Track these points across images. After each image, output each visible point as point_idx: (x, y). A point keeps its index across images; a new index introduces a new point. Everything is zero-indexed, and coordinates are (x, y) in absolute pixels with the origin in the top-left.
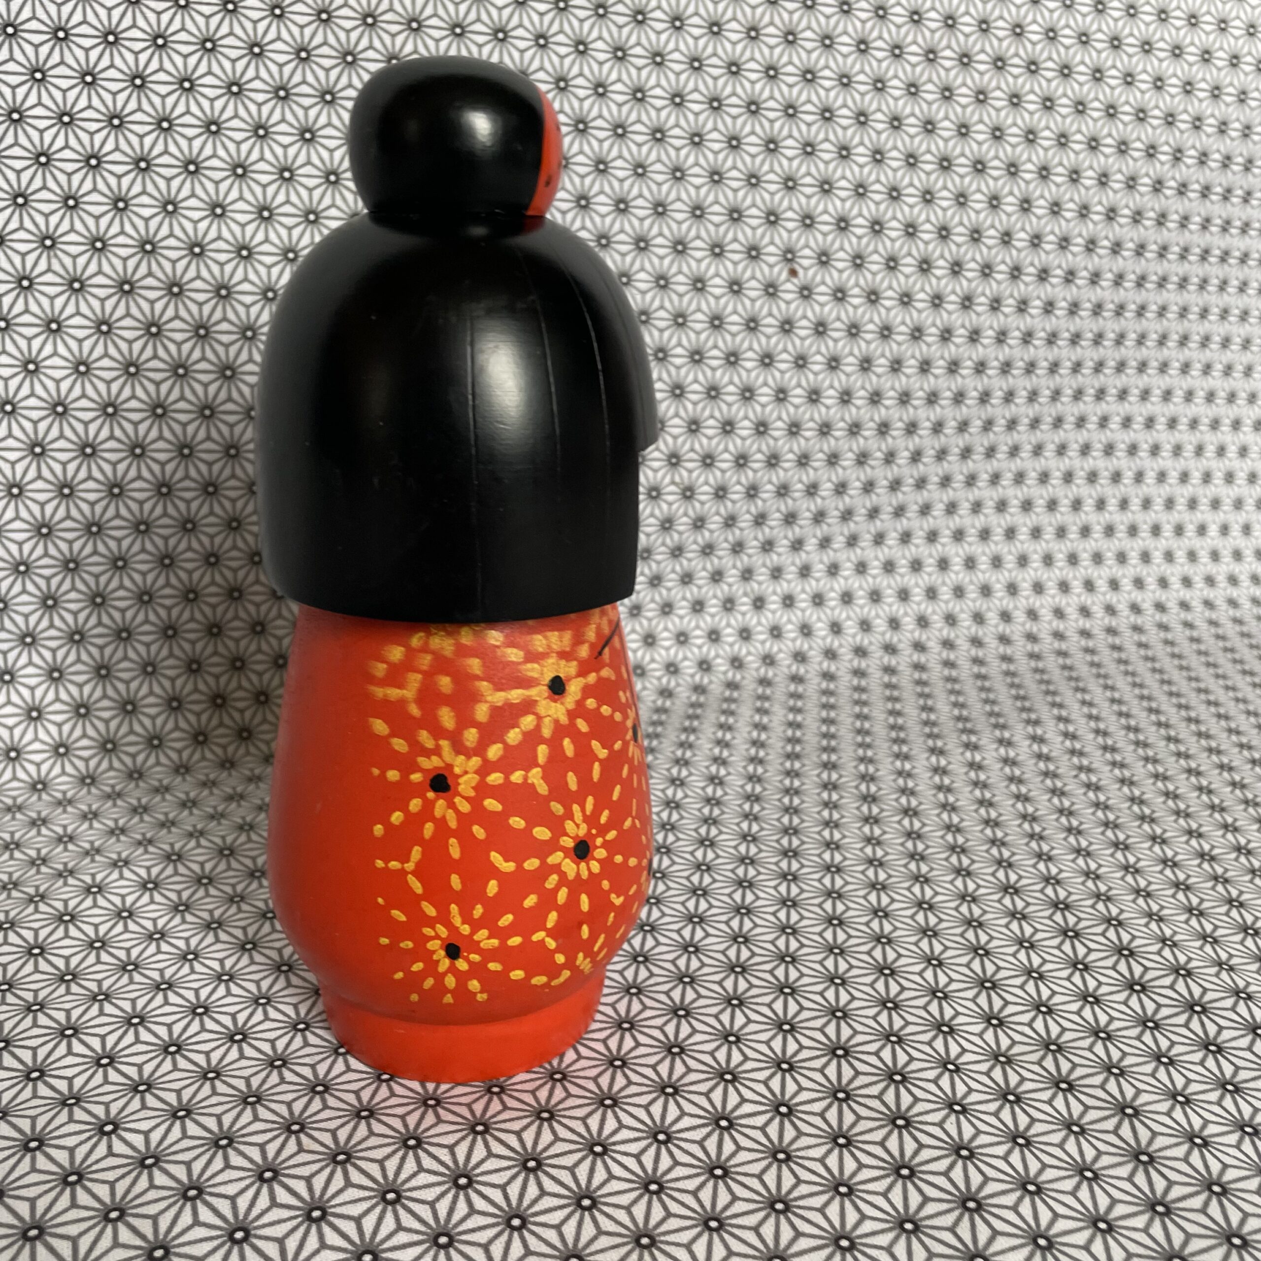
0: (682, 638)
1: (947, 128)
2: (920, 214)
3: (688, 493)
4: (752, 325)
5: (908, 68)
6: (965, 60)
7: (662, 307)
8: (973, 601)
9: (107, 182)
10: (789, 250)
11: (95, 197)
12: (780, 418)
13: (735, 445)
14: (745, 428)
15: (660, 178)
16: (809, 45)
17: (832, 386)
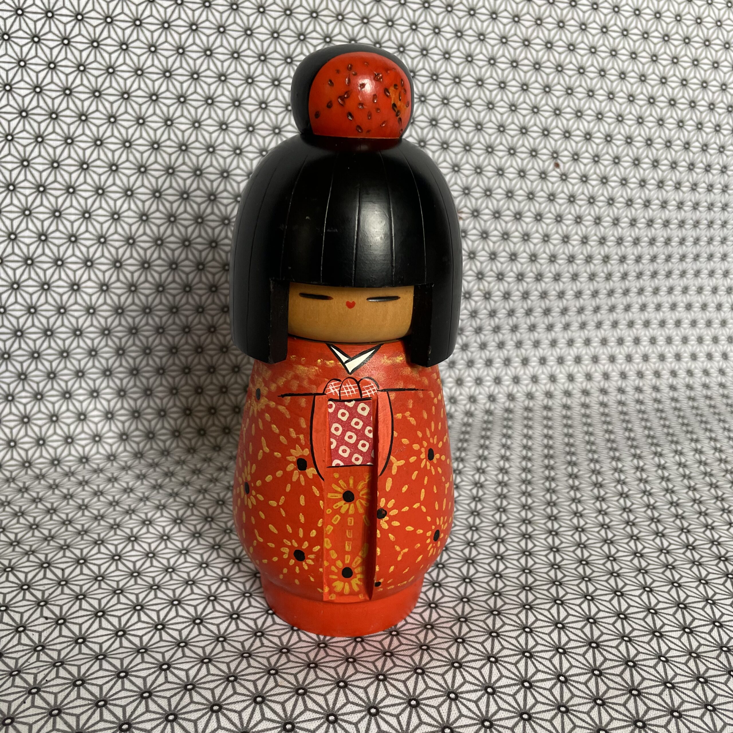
0: (479, 381)
1: (653, 79)
2: (635, 131)
3: (487, 296)
4: (531, 196)
5: (631, 43)
6: (666, 38)
7: (478, 185)
8: (654, 363)
9: (161, 109)
10: (555, 152)
12: (544, 252)
13: (517, 267)
14: (523, 258)
15: (479, 108)
16: (572, 29)
17: (576, 233)
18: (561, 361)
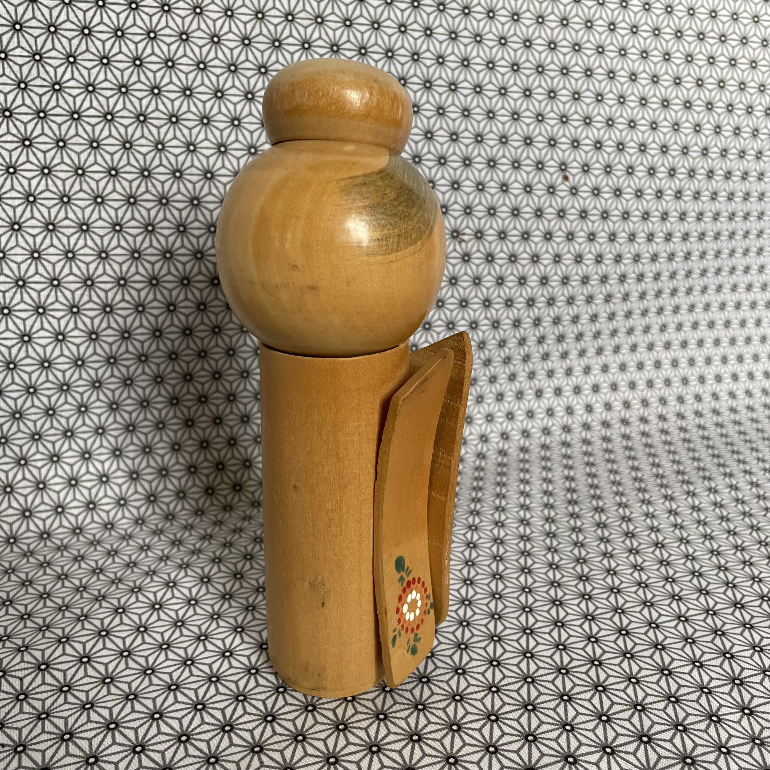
0: (490, 418)
1: (666, 80)
2: (649, 137)
3: (496, 324)
4: (539, 213)
5: (642, 41)
6: (679, 34)
7: (480, 203)
8: (677, 388)
9: (118, 130)
10: (563, 164)
11: (110, 141)
12: (556, 274)
13: (526, 292)
14: (533, 281)
15: (479, 118)
16: (577, 27)
17: (590, 252)
18: (577, 390)
